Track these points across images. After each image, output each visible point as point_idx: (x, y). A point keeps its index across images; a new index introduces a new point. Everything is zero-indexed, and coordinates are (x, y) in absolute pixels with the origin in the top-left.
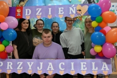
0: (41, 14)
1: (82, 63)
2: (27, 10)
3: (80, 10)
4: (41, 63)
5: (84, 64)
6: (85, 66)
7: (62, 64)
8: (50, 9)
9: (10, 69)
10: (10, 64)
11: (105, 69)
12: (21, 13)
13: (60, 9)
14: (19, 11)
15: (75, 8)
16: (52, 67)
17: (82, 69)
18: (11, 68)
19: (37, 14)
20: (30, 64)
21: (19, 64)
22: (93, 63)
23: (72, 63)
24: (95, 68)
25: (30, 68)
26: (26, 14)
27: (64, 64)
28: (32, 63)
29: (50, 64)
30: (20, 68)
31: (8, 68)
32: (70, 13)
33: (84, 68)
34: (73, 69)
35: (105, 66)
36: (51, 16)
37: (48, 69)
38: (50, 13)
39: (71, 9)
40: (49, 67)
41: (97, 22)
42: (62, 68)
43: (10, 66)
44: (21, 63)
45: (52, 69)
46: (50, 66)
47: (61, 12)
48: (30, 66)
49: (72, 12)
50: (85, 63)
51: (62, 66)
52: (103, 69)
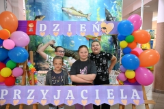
0: (58, 30)
1: (109, 91)
2: (41, 25)
3: (105, 28)
4: (59, 91)
5: (111, 92)
6: (112, 94)
7: (84, 92)
8: (70, 25)
9: (17, 99)
10: (17, 92)
11: (135, 97)
12: (34, 28)
13: (81, 25)
14: (31, 26)
15: (99, 25)
16: (72, 96)
17: (109, 97)
18: (19, 98)
19: (54, 30)
20: (45, 92)
21: (30, 92)
22: (122, 91)
23: (97, 91)
24: (124, 96)
25: (44, 98)
26: (41, 30)
27: (86, 91)
28: (47, 91)
29: (70, 91)
30: (31, 97)
31: (15, 98)
32: (94, 31)
33: (111, 96)
34: (97, 97)
35: (135, 94)
36: (71, 33)
37: (67, 98)
38: (70, 30)
39: (94, 26)
40: (68, 96)
41: (127, 42)
42: (85, 96)
43: (18, 95)
44: (33, 91)
45: (73, 98)
46: (70, 95)
47: (83, 29)
48: (44, 95)
49: (95, 29)
50: (112, 90)
51: (85, 94)
52: (133, 98)
